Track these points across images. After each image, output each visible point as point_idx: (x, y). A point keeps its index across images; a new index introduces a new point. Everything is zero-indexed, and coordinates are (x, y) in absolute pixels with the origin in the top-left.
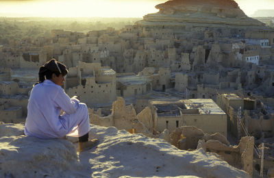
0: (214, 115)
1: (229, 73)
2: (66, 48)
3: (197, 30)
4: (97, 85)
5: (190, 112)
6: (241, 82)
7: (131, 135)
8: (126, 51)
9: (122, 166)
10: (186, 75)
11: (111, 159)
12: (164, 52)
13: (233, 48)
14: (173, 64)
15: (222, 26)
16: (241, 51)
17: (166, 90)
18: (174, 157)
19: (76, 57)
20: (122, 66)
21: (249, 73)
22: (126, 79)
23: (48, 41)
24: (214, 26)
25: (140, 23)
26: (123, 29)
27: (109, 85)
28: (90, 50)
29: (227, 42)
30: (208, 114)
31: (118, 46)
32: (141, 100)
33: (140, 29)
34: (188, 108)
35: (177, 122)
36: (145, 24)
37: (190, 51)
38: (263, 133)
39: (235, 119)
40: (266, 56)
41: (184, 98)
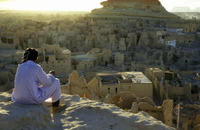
0: (143, 83)
1: (154, 53)
2: (33, 33)
3: (130, 21)
4: (57, 61)
5: (125, 81)
6: (163, 60)
7: (90, 101)
8: (79, 36)
9: (85, 125)
10: (123, 54)
11: (77, 120)
12: (107, 37)
13: (157, 35)
14: (113, 46)
15: (149, 18)
16: (163, 37)
17: (108, 65)
18: (123, 118)
19: (41, 40)
20: (76, 47)
21: (169, 53)
22: (78, 57)
23: (20, 28)
24: (143, 18)
25: (89, 15)
26: (77, 20)
27: (66, 61)
28: (51, 35)
29: (153, 30)
30: (139, 83)
31: (72, 32)
32: (90, 73)
33: (89, 20)
34: (124, 78)
35: (116, 89)
36: (93, 16)
37: (125, 37)
38: (179, 97)
39: (159, 87)
40: (181, 41)
41: (121, 71)
